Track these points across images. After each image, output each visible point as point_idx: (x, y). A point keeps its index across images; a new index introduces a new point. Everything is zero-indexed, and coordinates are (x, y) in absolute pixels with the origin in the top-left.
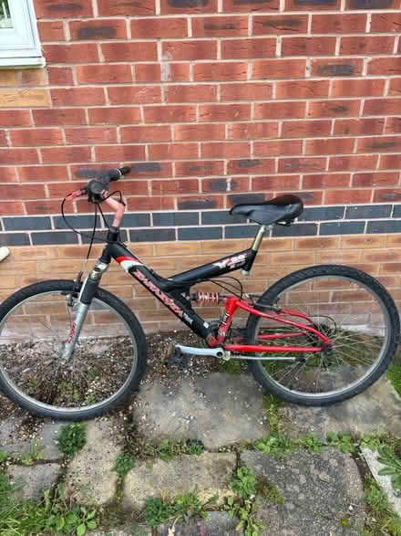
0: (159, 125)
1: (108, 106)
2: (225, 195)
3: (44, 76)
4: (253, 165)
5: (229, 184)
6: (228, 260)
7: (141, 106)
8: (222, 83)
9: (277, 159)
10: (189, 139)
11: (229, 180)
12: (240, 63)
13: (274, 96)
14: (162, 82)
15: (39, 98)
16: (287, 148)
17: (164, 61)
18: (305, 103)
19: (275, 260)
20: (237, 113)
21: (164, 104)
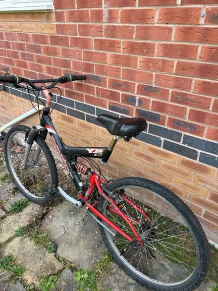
0: (101, 52)
1: (78, 36)
2: (135, 108)
3: (53, 16)
4: (153, 91)
5: (137, 101)
6: (94, 149)
7: (93, 38)
8: (137, 25)
9: (171, 90)
10: (116, 64)
11: (137, 98)
12: (150, 10)
13: (173, 39)
14: (104, 23)
15: (52, 29)
16: (179, 83)
17: (105, 7)
18: (197, 47)
19: (164, 166)
20: (146, 49)
21: (104, 38)
